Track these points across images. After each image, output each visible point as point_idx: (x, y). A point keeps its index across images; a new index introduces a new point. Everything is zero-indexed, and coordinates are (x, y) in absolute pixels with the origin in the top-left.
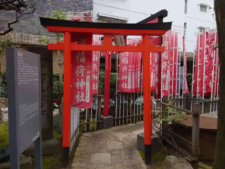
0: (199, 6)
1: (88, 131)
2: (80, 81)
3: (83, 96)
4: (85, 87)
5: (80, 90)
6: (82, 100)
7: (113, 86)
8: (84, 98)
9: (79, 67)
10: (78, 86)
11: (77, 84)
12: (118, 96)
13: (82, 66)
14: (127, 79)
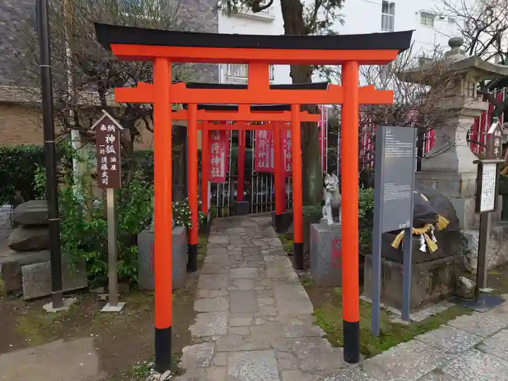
0: (419, 15)
1: (220, 216)
2: (215, 157)
3: (218, 172)
4: (219, 164)
5: (215, 166)
6: (218, 175)
7: (248, 164)
8: (220, 174)
9: (213, 145)
10: (212, 162)
11: (213, 159)
12: (255, 177)
13: (216, 144)
14: (265, 156)
